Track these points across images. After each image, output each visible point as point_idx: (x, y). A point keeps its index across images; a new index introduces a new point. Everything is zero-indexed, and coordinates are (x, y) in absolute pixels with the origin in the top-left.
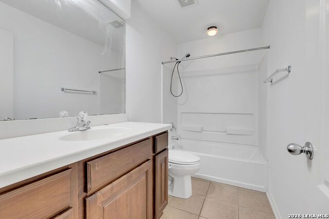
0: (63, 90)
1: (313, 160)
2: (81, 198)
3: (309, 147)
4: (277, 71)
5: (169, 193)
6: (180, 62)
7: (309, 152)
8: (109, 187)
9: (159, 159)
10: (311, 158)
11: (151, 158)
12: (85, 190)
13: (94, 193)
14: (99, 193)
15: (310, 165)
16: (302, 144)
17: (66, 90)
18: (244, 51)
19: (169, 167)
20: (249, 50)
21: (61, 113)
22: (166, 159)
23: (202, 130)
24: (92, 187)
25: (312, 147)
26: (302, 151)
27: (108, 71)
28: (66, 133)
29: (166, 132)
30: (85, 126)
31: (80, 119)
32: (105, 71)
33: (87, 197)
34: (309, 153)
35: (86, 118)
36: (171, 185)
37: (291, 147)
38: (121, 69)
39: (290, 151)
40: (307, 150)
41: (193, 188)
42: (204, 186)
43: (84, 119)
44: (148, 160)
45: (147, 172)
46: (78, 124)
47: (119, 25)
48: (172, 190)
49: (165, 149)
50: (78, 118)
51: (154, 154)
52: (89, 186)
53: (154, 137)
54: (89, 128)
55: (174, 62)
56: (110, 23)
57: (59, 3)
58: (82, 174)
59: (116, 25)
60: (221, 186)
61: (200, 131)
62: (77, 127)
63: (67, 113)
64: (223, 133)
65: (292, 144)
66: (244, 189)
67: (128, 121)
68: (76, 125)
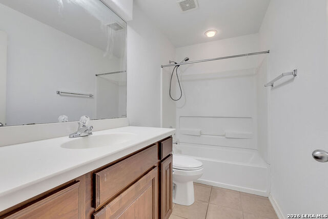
0: (59, 93)
2: (89, 214)
5: (174, 201)
6: (178, 66)
8: (117, 199)
9: (165, 165)
12: (93, 204)
13: (102, 208)
14: (107, 207)
17: (62, 94)
21: (60, 117)
22: (170, 165)
23: (201, 134)
24: (100, 201)
27: (106, 74)
28: (67, 139)
29: (170, 137)
30: (87, 132)
31: (82, 124)
32: (103, 74)
33: (94, 212)
35: (88, 122)
37: (318, 154)
39: (316, 158)
41: (196, 195)
42: (206, 192)
43: (86, 124)
44: (154, 167)
45: (153, 180)
46: (79, 130)
49: (170, 155)
50: (79, 123)
52: (97, 200)
53: (160, 143)
54: (91, 134)
55: (172, 65)
56: (109, 26)
58: (90, 187)
59: (116, 27)
60: (223, 191)
61: (199, 135)
62: (78, 133)
63: (67, 117)
64: (222, 137)
65: (318, 151)
66: (246, 194)
67: (129, 125)
68: (77, 130)
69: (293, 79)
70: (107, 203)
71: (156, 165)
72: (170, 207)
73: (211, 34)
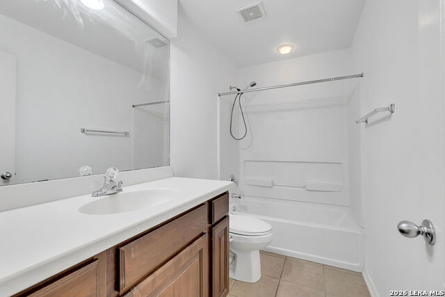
0: (83, 131)
1: (435, 246)
3: (429, 227)
4: (376, 111)
5: (231, 275)
6: (242, 93)
7: (429, 234)
8: (149, 279)
9: (218, 231)
10: (432, 242)
11: (206, 231)
12: (117, 287)
13: (129, 291)
14: (135, 290)
15: (430, 253)
16: (417, 223)
17: (88, 132)
18: (329, 80)
19: (231, 240)
20: (336, 79)
21: (81, 168)
22: (226, 230)
23: (273, 185)
24: (126, 282)
25: (433, 228)
26: (419, 233)
27: (145, 104)
28: (88, 199)
29: (226, 193)
30: (115, 189)
31: (108, 178)
32: (141, 105)
34: (430, 237)
35: (117, 175)
36: (232, 262)
37: (404, 226)
38: (164, 102)
39: (402, 231)
40: (426, 231)
41: (263, 268)
42: (278, 264)
43: (114, 179)
44: (202, 234)
45: (201, 252)
46: (105, 185)
47: (162, 43)
48: (234, 270)
49: (225, 217)
50: (105, 177)
51: (210, 225)
52: (122, 282)
53: (210, 202)
54: (121, 190)
56: (150, 42)
57: (81, 20)
58: (112, 266)
59: (157, 43)
61: (270, 186)
62: (104, 191)
63: (90, 168)
64: (301, 189)
65: (405, 222)
66: (332, 268)
67: (174, 176)
68: (102, 186)
69: (389, 117)
70: (136, 285)
71: (204, 232)
72: (226, 286)
73: (285, 50)
